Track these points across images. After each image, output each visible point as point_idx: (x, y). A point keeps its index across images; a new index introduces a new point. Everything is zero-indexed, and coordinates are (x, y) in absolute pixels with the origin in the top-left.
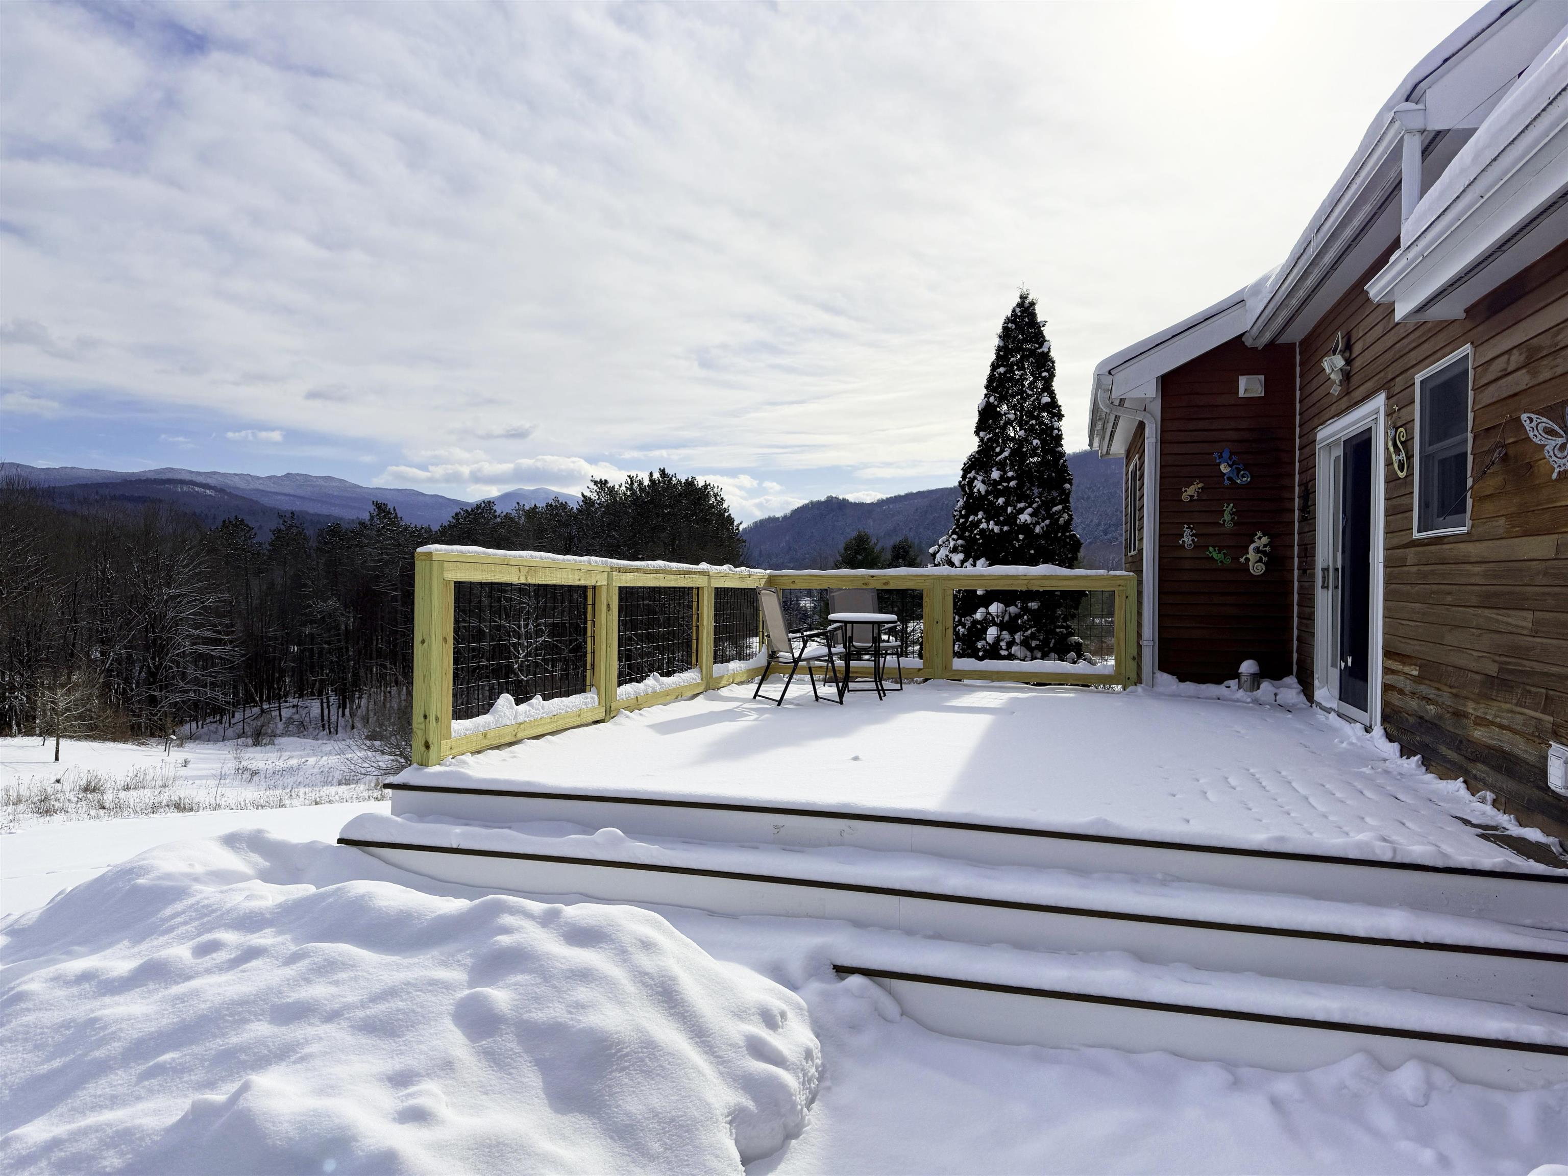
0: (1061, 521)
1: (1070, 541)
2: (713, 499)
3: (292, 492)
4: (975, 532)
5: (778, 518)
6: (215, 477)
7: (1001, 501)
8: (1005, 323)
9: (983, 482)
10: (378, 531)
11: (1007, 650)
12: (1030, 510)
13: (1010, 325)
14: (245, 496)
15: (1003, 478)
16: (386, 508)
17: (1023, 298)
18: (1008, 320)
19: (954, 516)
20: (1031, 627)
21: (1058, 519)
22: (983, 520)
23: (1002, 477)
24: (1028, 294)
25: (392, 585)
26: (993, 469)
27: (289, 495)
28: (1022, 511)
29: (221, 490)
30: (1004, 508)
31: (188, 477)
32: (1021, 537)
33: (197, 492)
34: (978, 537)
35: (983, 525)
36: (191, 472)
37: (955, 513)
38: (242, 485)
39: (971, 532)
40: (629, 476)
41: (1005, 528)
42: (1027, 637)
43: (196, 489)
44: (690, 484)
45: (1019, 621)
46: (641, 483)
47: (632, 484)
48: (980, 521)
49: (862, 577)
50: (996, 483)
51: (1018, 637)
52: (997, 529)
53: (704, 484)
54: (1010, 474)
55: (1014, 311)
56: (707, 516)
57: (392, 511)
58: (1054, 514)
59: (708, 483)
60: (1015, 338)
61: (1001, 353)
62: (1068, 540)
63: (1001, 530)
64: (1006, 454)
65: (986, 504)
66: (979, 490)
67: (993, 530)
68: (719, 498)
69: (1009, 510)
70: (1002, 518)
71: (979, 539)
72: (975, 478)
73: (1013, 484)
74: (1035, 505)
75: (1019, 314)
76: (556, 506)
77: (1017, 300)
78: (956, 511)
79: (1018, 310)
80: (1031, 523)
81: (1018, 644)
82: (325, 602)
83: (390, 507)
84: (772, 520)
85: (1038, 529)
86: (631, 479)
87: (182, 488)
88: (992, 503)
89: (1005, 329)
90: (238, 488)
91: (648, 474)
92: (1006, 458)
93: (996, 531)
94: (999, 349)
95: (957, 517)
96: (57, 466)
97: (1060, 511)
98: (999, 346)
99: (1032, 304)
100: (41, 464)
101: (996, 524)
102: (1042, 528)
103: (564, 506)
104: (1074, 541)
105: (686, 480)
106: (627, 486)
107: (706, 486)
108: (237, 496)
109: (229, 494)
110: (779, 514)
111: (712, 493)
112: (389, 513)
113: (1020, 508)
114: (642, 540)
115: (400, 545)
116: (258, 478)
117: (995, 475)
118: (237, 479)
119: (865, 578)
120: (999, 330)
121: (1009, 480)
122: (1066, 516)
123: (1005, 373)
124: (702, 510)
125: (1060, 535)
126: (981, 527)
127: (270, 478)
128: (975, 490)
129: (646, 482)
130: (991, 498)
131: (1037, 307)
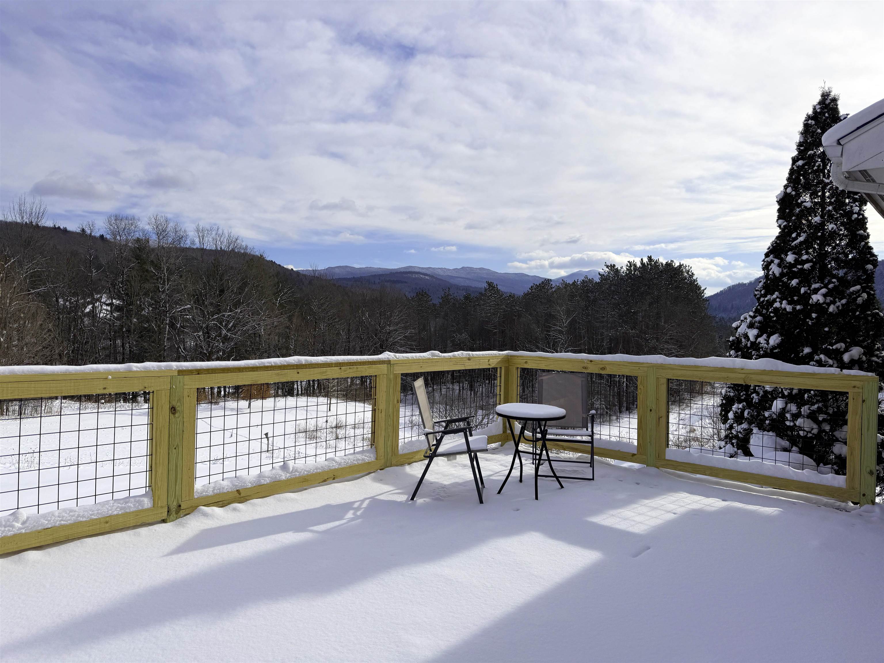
0: (860, 300)
1: (872, 319)
2: (686, 274)
3: (464, 276)
4: (770, 310)
5: (745, 284)
6: (430, 270)
7: (794, 282)
8: (805, 121)
9: (779, 265)
10: (488, 297)
11: (793, 421)
12: (824, 291)
13: (810, 122)
14: (443, 279)
15: (797, 262)
16: (493, 285)
17: (825, 96)
18: (809, 118)
19: (755, 295)
20: (818, 402)
21: (856, 299)
22: (778, 300)
23: (796, 260)
24: (830, 92)
25: (494, 326)
26: (789, 253)
27: (463, 278)
28: (816, 291)
29: (432, 276)
30: (797, 289)
31: (417, 270)
32: (814, 315)
33: (421, 278)
34: (772, 315)
35: (777, 305)
36: (420, 268)
37: (756, 293)
38: (441, 273)
39: (767, 310)
40: (629, 262)
41: (798, 307)
42: (813, 411)
43: (421, 276)
44: (669, 265)
45: (806, 396)
46: (635, 265)
47: (631, 266)
48: (774, 301)
49: (582, 361)
50: (791, 266)
51: (805, 410)
52: (789, 308)
53: (679, 264)
54: (805, 257)
55: (814, 109)
56: (680, 284)
57: (496, 286)
58: (852, 293)
59: (681, 264)
60: (813, 132)
61: (802, 148)
62: (870, 318)
63: (794, 309)
64: (801, 239)
65: (780, 285)
66: (773, 272)
67: (785, 309)
68: (690, 273)
69: (803, 290)
70: (796, 298)
71: (773, 317)
72: (772, 261)
73: (807, 266)
74: (831, 286)
75: (818, 110)
76: (586, 281)
77: (818, 98)
78: (757, 290)
79: (819, 107)
80: (824, 303)
81: (804, 417)
82: (461, 335)
83: (495, 284)
84: (741, 286)
85: (831, 309)
86: (630, 263)
87: (415, 276)
88: (786, 285)
89: (806, 126)
90: (439, 275)
91: (640, 259)
92: (801, 243)
93: (788, 310)
94: (800, 145)
95: (758, 296)
96: (364, 266)
97: (859, 291)
98: (800, 142)
99: (835, 100)
100: (357, 266)
101: (789, 303)
102: (838, 307)
103: (591, 281)
104: (876, 319)
105: (666, 263)
106: (628, 268)
107: (680, 266)
108: (439, 279)
109: (436, 278)
110: (746, 281)
111: (684, 270)
112: (495, 287)
113: (815, 289)
114: (634, 301)
115: (498, 305)
116: (449, 270)
117: (790, 258)
118: (440, 271)
119: (584, 362)
120: (801, 128)
121: (804, 262)
122: (865, 295)
123: (804, 165)
124: (676, 281)
125: (858, 313)
126: (774, 306)
127: (454, 269)
128: (771, 273)
129: (639, 265)
130: (785, 279)
131: (839, 103)
